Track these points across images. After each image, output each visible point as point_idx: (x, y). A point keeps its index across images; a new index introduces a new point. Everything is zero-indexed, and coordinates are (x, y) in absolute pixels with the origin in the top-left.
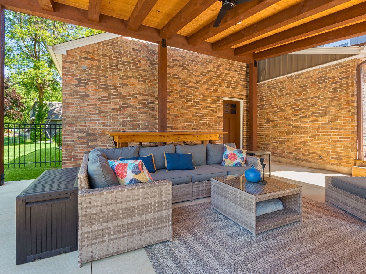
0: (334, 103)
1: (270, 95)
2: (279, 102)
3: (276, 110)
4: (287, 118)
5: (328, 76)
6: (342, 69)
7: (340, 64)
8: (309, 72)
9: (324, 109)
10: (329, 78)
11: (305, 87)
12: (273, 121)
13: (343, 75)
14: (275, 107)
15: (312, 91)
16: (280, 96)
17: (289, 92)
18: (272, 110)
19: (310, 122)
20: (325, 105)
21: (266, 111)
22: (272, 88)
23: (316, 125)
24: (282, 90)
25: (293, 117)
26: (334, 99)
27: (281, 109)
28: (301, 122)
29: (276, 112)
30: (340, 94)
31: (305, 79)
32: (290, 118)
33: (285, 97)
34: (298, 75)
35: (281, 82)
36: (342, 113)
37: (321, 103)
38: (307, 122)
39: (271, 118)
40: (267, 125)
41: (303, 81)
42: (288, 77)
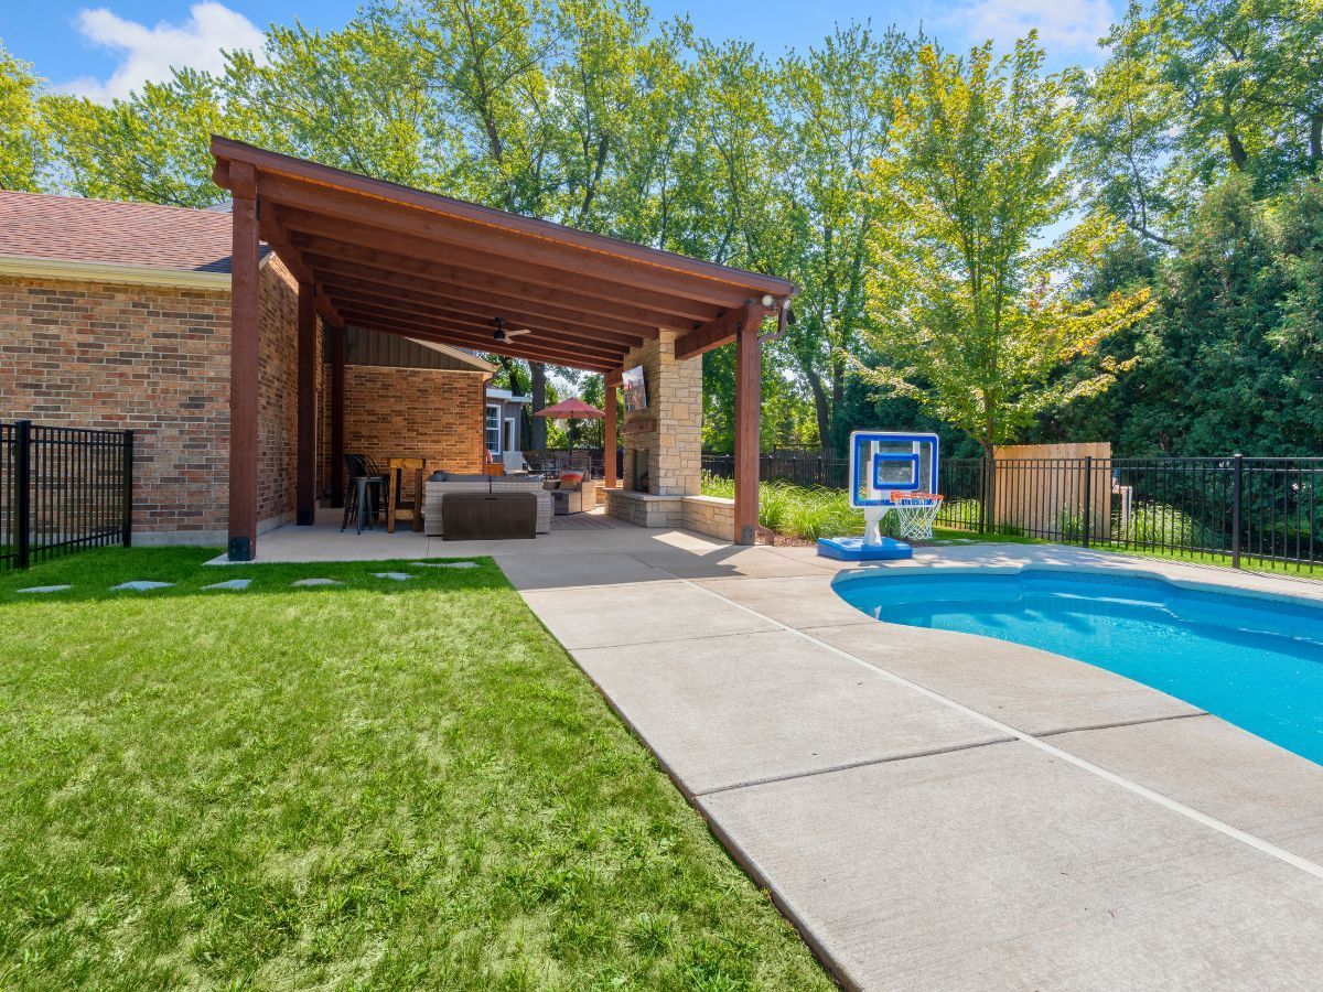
0: (462, 421)
1: (362, 392)
2: (382, 408)
3: (375, 418)
4: (396, 434)
5: (455, 385)
6: (470, 382)
7: (469, 375)
8: (431, 373)
9: (449, 426)
10: (456, 388)
11: (424, 392)
12: (368, 437)
13: (472, 389)
14: (370, 413)
15: (435, 401)
16: (384, 397)
17: (399, 394)
18: (365, 417)
19: (432, 441)
20: (452, 421)
21: (352, 418)
22: (367, 381)
23: (439, 447)
24: (386, 387)
25: (405, 433)
26: (461, 415)
27: (385, 419)
28: (419, 441)
29: (374, 422)
30: (467, 411)
31: (424, 380)
32: (400, 433)
33: (393, 400)
34: (415, 372)
35: (384, 374)
36: (470, 434)
37: (446, 419)
38: (426, 441)
39: (364, 432)
40: (355, 444)
41: (420, 383)
42: (398, 371)
